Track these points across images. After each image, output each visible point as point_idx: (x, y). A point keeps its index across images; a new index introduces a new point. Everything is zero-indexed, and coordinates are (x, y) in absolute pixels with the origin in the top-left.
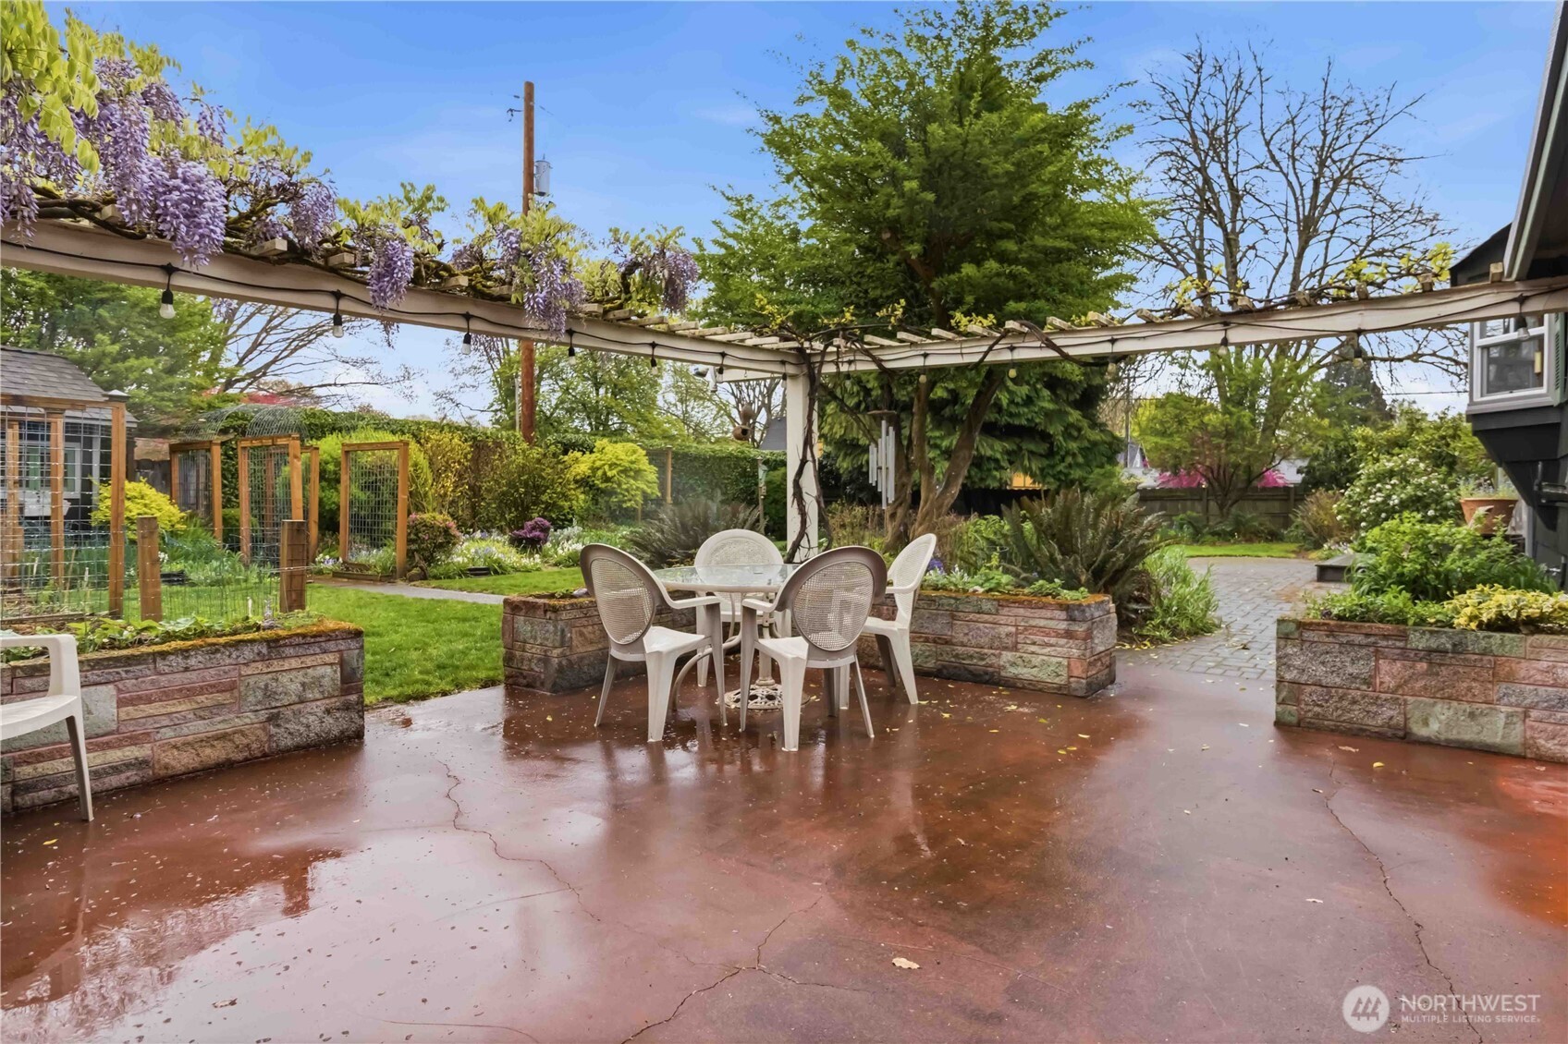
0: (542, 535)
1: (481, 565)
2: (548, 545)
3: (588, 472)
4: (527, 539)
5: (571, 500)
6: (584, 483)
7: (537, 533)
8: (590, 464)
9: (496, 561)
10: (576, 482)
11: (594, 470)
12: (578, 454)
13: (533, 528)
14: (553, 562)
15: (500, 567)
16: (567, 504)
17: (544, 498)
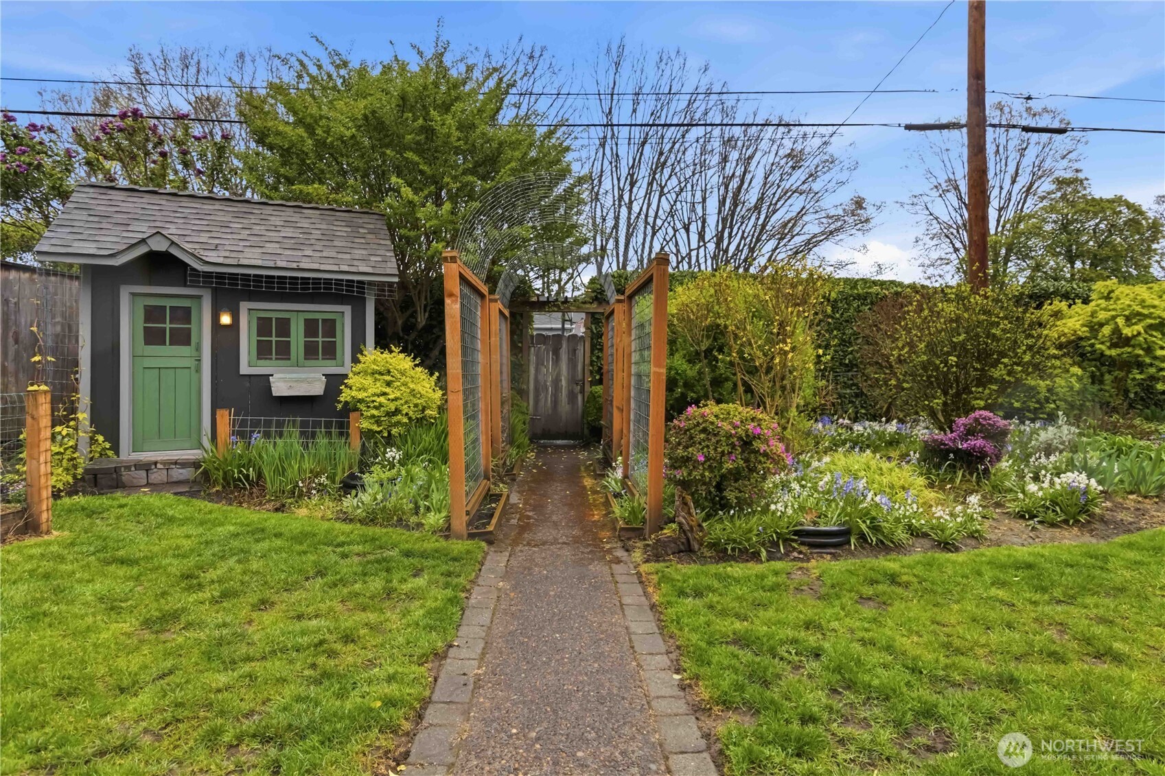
0: (989, 447)
1: (830, 525)
2: (1005, 464)
3: (1084, 331)
4: (957, 452)
5: (1051, 376)
6: (1075, 348)
7: (979, 442)
8: (1085, 318)
9: (865, 514)
10: (1060, 347)
11: (1095, 327)
12: (1063, 305)
13: (970, 432)
14: (1012, 507)
15: (876, 529)
16: (1043, 384)
17: (999, 372)
